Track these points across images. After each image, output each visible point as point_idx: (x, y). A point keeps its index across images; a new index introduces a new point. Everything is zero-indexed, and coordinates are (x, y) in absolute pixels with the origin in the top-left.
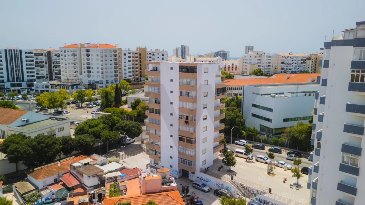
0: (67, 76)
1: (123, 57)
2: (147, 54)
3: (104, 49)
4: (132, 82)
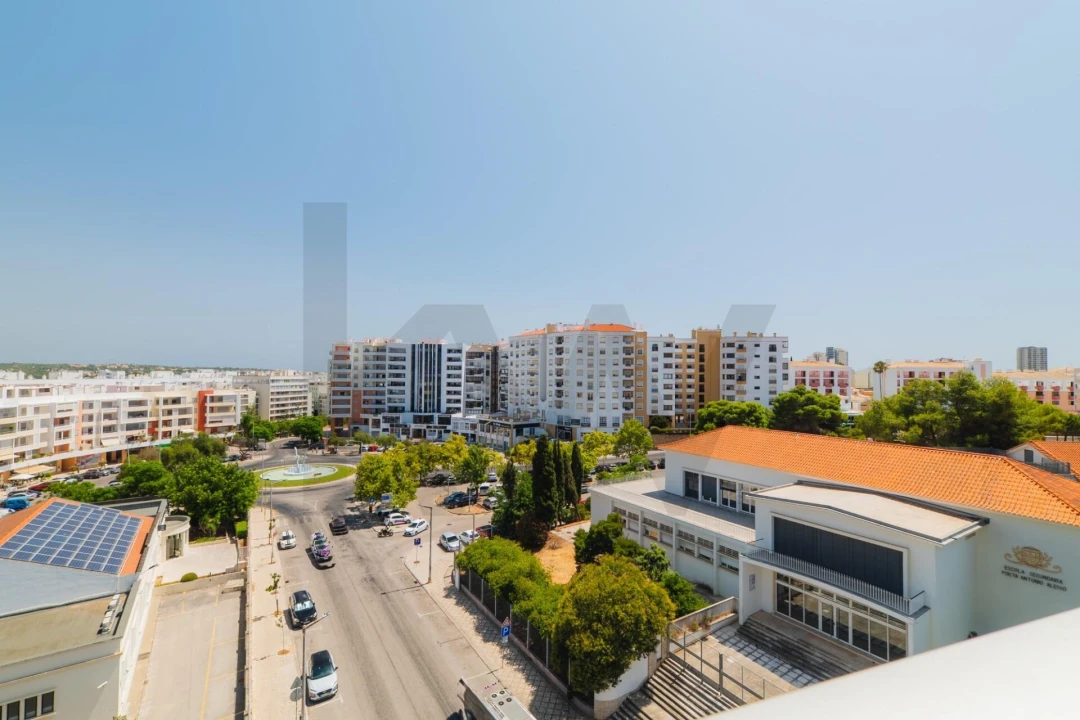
0: (517, 404)
1: (650, 354)
2: (721, 345)
3: (599, 334)
4: (673, 427)
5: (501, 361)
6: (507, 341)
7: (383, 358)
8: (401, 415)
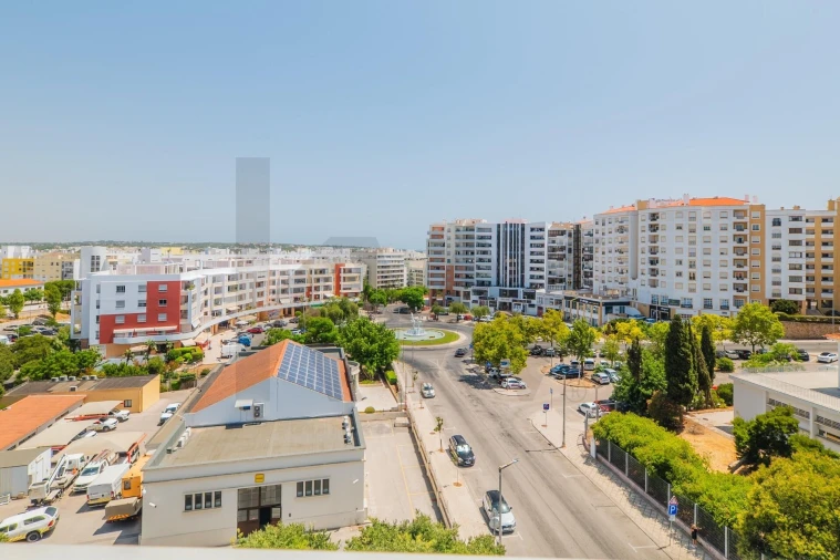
0: (603, 282)
1: (769, 229)
3: (703, 208)
4: (803, 313)
5: (585, 239)
6: (591, 219)
7: (472, 237)
8: (488, 289)
